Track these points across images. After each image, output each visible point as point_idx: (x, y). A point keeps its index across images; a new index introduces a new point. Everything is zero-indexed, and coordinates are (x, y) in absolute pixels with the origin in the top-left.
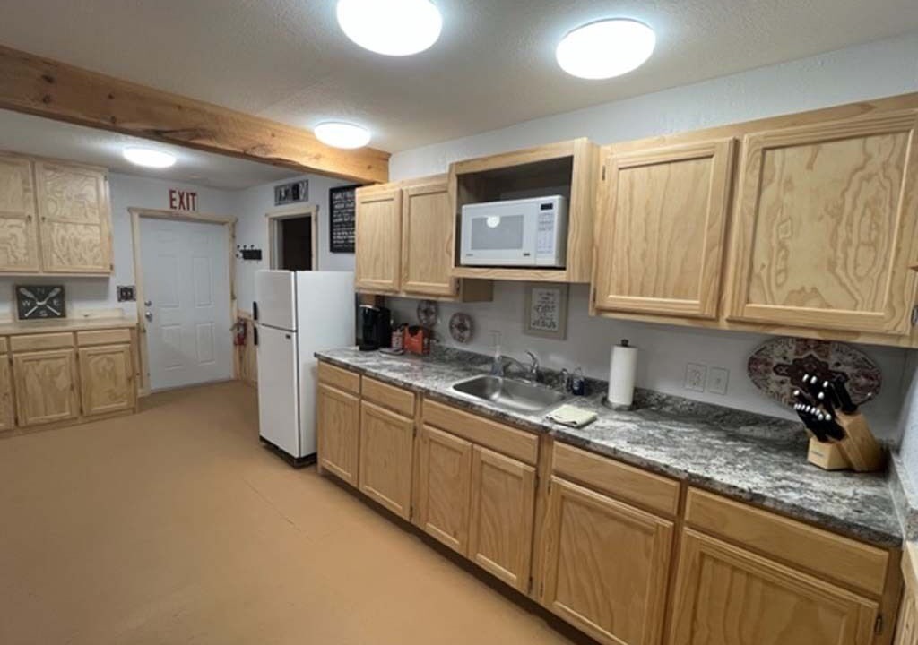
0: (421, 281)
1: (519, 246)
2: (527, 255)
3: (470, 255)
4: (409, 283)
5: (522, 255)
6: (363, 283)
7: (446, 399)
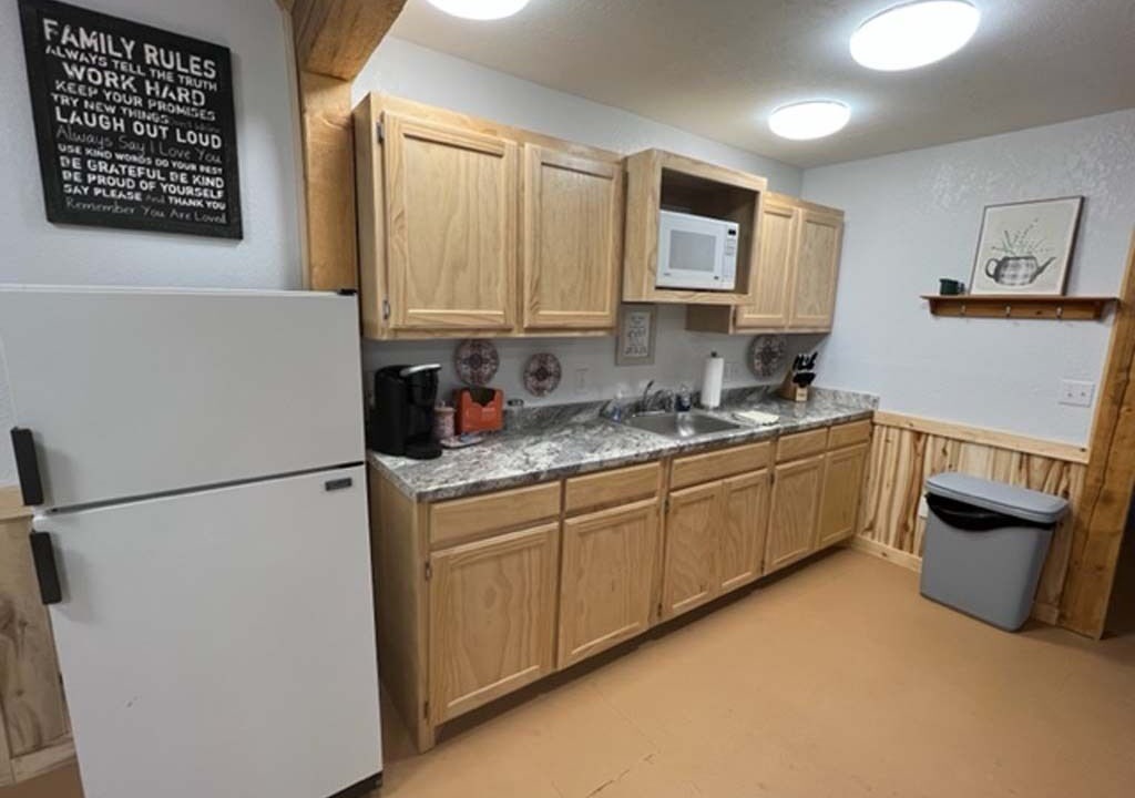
0: (562, 309)
1: (711, 269)
2: (716, 278)
3: (667, 274)
4: (541, 312)
5: (712, 278)
6: (414, 317)
7: (702, 447)
